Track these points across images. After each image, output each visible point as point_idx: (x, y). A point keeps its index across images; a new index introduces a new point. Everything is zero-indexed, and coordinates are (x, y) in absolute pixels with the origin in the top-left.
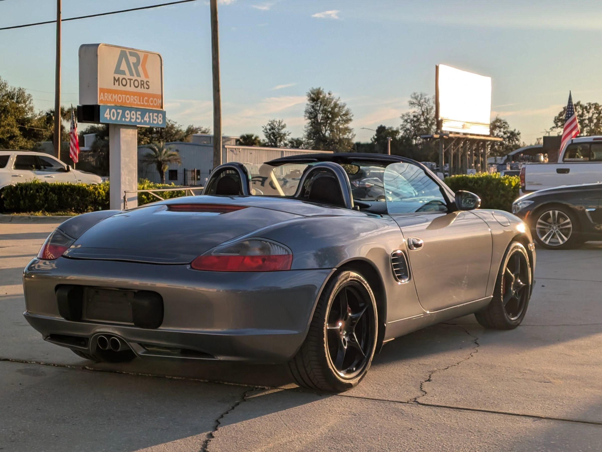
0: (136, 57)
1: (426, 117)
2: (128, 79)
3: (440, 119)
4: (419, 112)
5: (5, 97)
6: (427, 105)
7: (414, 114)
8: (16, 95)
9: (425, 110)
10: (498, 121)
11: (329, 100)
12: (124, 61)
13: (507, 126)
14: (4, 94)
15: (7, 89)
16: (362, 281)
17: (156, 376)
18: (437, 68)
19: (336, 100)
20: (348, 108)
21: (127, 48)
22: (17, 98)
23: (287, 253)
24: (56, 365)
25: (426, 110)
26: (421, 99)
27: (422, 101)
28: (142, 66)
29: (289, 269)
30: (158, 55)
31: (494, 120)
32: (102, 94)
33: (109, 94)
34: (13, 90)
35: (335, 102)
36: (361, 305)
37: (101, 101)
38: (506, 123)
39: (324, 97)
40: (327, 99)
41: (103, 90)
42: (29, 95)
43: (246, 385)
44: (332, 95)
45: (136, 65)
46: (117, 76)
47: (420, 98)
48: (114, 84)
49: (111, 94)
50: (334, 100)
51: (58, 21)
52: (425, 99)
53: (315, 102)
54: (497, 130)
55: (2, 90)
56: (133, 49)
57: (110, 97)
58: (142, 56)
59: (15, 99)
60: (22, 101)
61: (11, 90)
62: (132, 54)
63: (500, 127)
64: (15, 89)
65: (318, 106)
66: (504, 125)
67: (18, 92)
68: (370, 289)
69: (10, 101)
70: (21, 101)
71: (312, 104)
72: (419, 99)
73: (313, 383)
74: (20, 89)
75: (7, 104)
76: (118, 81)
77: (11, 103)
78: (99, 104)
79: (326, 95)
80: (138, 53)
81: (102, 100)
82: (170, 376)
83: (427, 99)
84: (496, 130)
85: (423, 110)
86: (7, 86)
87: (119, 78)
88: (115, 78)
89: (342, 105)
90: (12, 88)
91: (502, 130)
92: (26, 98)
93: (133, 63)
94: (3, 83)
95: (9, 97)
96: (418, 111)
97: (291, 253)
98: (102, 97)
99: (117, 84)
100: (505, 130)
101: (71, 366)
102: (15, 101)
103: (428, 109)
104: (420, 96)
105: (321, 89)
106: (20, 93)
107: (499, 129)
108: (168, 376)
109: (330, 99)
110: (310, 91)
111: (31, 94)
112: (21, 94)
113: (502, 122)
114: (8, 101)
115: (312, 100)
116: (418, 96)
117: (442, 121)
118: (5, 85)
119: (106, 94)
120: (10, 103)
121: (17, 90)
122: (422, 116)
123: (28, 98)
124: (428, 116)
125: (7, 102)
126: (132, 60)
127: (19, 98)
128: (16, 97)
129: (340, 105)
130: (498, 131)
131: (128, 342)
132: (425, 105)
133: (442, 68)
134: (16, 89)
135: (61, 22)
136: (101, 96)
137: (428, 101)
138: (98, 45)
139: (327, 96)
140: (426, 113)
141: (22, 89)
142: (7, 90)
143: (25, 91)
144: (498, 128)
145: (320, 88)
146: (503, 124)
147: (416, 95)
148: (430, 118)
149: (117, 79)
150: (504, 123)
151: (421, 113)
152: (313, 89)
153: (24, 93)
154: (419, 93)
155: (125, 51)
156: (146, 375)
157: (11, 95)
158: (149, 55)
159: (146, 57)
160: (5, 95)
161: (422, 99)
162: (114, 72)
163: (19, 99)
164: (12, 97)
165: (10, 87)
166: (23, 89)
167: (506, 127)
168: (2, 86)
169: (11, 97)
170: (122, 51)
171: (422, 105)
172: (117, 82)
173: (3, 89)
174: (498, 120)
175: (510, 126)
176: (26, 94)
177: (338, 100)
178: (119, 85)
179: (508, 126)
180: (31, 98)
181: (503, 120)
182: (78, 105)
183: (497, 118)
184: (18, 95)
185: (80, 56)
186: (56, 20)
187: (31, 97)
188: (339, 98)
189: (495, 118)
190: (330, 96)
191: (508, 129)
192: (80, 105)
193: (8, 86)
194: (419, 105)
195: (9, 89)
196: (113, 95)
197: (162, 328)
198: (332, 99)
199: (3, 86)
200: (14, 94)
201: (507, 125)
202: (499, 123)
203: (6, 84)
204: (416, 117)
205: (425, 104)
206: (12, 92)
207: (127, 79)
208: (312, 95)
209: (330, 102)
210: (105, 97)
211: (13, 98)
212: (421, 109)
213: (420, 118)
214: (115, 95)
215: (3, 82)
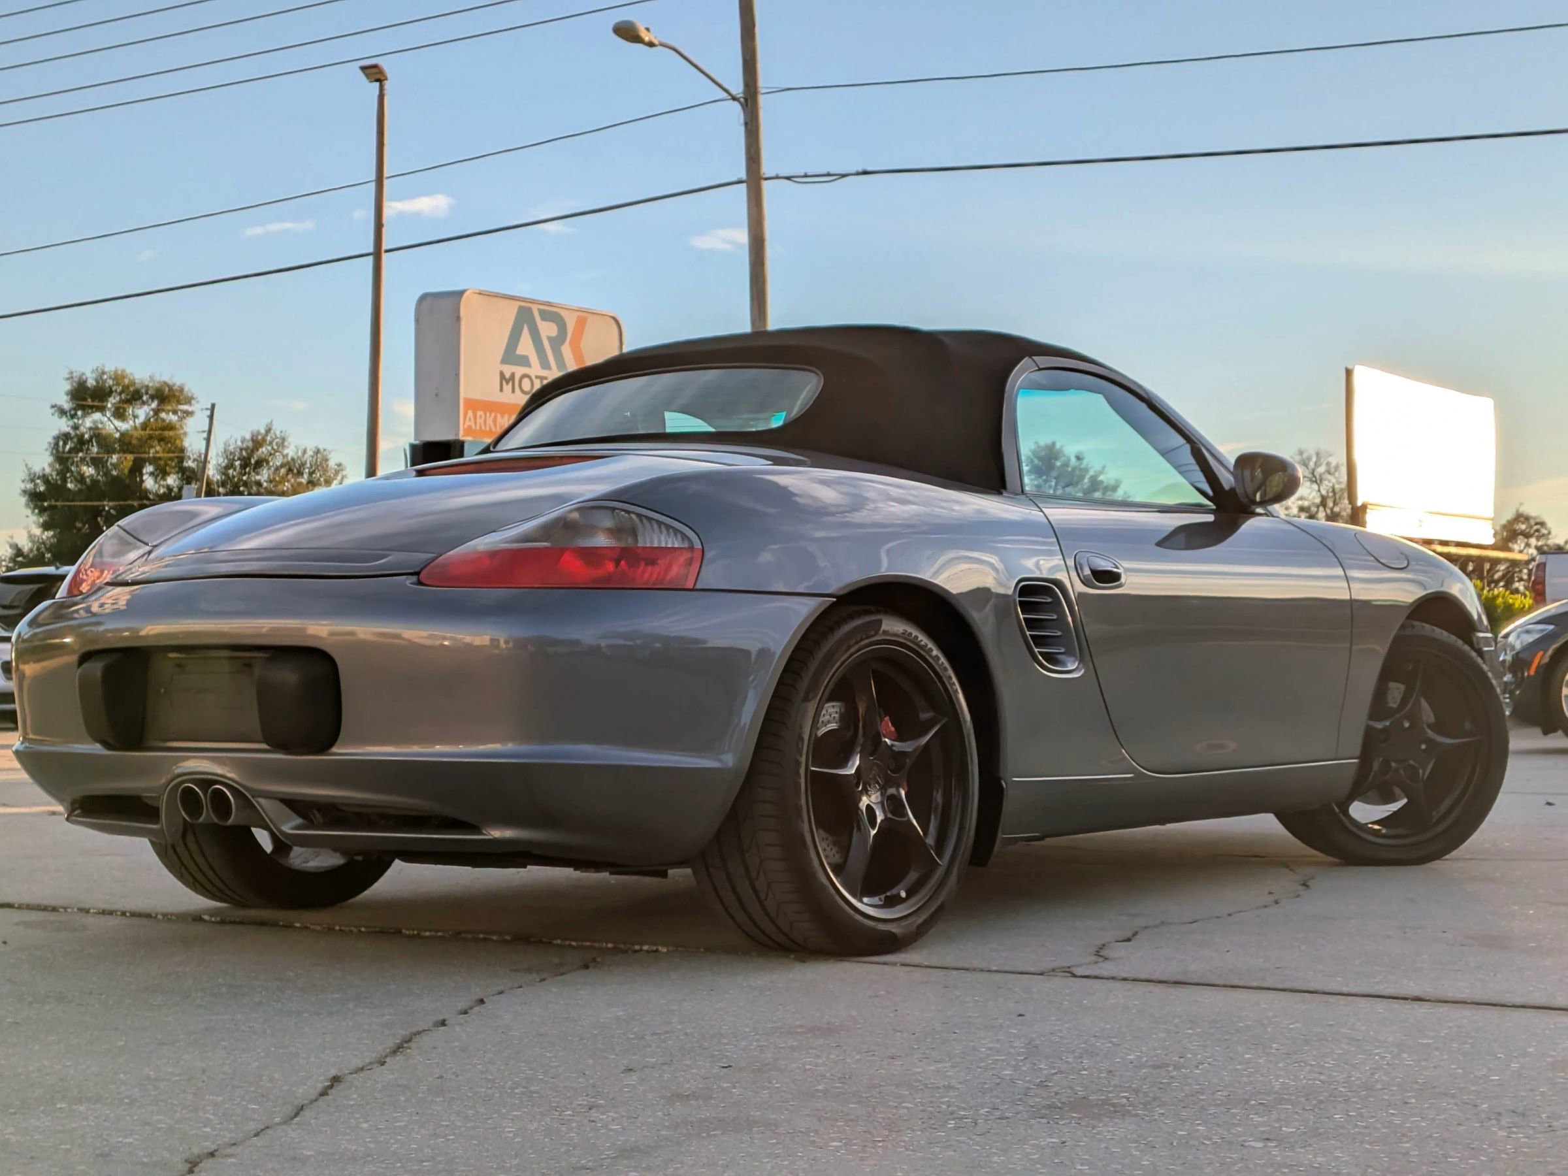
0: (557, 325)
1: (1332, 510)
2: (537, 377)
3: (1359, 503)
4: (1314, 498)
5: (283, 471)
6: (1334, 480)
7: (1300, 503)
8: (308, 465)
9: (1328, 492)
10: (1522, 519)
11: (1077, 472)
12: (526, 331)
13: (1544, 531)
14: (278, 464)
15: (285, 452)
16: (923, 647)
17: (377, 930)
18: (1349, 373)
19: (1095, 472)
20: (1125, 493)
21: (533, 302)
22: (311, 474)
23: (686, 545)
24: (128, 914)
25: (1331, 494)
26: (1317, 465)
27: (1321, 469)
28: (571, 344)
29: (691, 587)
30: (613, 322)
31: (1509, 515)
32: (470, 413)
33: (488, 414)
34: (300, 454)
35: (1092, 477)
36: (925, 716)
37: (469, 431)
38: (1542, 524)
39: (1066, 464)
40: (1074, 470)
41: (473, 405)
42: (339, 465)
43: (610, 945)
44: (1085, 462)
45: (557, 342)
46: (508, 370)
47: (1316, 463)
48: (501, 390)
49: (493, 414)
50: (1091, 473)
51: (377, 254)
52: (1328, 464)
53: (1044, 477)
54: (1519, 542)
55: (274, 454)
56: (550, 304)
57: (490, 421)
58: (571, 322)
59: (306, 476)
60: (322, 479)
61: (297, 452)
62: (546, 316)
63: (1527, 536)
64: (305, 452)
65: (1050, 487)
66: (1537, 530)
67: (313, 457)
68: (951, 672)
69: (293, 480)
70: (319, 480)
71: (1036, 483)
72: (1312, 465)
73: (778, 927)
74: (318, 452)
75: (285, 489)
76: (511, 383)
77: (295, 485)
78: (461, 438)
79: (1069, 460)
80: (563, 313)
81: (470, 427)
82: (413, 930)
83: (1333, 464)
84: (1516, 542)
85: (1324, 492)
86: (286, 444)
87: (513, 376)
88: (502, 375)
89: (1112, 482)
90: (298, 450)
91: (1533, 541)
92: (331, 474)
93: (549, 338)
94: (277, 438)
95: (290, 470)
96: (1311, 497)
97: (697, 545)
98: (470, 420)
99: (507, 388)
100: (1540, 543)
101: (165, 915)
102: (304, 480)
103: (1337, 491)
104: (1314, 459)
105: (1058, 446)
106: (317, 460)
107: (1526, 540)
108: (407, 929)
109: (1081, 470)
110: (1030, 451)
111: (344, 463)
112: (321, 463)
113: (1532, 522)
114: (288, 481)
115: (1036, 473)
116: (1309, 459)
117: (1364, 507)
118: (283, 443)
119: (480, 413)
120: (292, 486)
121: (310, 453)
122: (1321, 509)
123: (337, 473)
124: (1337, 509)
125: (286, 484)
126: (548, 330)
127: (314, 472)
128: (307, 470)
129: (1105, 484)
130: (1523, 545)
131: (253, 797)
132: (1329, 481)
133: (1363, 376)
134: (308, 451)
135: (385, 256)
136: (468, 419)
137: (1336, 471)
138: (461, 293)
139: (1073, 461)
140: (1332, 500)
141: (322, 450)
142: (287, 455)
143: (328, 457)
144: (1521, 537)
145: (1054, 444)
146: (1535, 527)
147: (1305, 456)
148: (1344, 513)
149: (507, 376)
150: (1537, 524)
151: (1318, 500)
152: (1039, 447)
153: (327, 460)
154: (1311, 451)
155: (530, 309)
156: (352, 928)
157: (295, 466)
158: (591, 317)
159: (581, 324)
160: (282, 466)
161: (1320, 465)
162: (500, 358)
163: (314, 475)
164: (297, 470)
165: (292, 447)
166: (325, 450)
167: (1543, 535)
168: (274, 444)
169: (295, 471)
170: (521, 309)
171: (1321, 480)
172: (507, 383)
173: (276, 451)
174: (1520, 517)
175: (1553, 532)
176: (332, 463)
177: (1101, 473)
178: (513, 391)
179: (1549, 533)
180: (344, 473)
181: (1535, 518)
182: (413, 441)
183: (1517, 511)
184: (311, 466)
185: (417, 321)
186: (371, 249)
187: (342, 470)
188: (1104, 467)
189: (1515, 513)
190: (1081, 464)
191: (1548, 539)
192: (417, 442)
193: (289, 444)
194: (1312, 481)
195: (290, 452)
196: (499, 416)
197: (343, 751)
198: (1086, 470)
199: (277, 444)
200: (303, 464)
201: (1546, 529)
202: (1523, 523)
203: (283, 440)
204: (1307, 512)
205: (1329, 477)
206: (298, 457)
207: (533, 378)
208: (1036, 461)
209: (1082, 478)
210: (478, 420)
211: (300, 473)
212: (1319, 491)
213: (1317, 512)
214: (503, 416)
215: (278, 436)
